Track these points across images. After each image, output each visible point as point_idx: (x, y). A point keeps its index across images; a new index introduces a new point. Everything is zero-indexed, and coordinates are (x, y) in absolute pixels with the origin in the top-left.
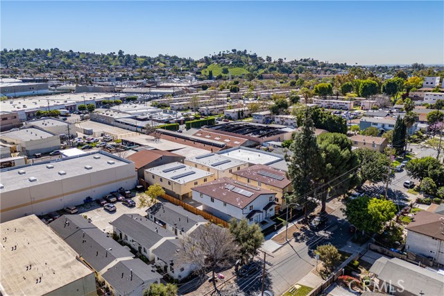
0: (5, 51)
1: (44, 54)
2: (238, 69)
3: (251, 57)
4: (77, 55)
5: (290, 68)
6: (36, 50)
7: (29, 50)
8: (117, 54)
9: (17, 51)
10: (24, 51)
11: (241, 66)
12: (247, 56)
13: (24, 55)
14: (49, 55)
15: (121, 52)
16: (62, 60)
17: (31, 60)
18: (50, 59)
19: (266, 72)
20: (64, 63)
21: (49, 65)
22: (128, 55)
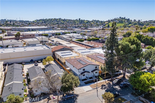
0: (46, 19)
1: (56, 20)
2: (120, 24)
3: (127, 19)
4: (66, 20)
5: (143, 24)
6: (55, 18)
7: (53, 19)
8: (78, 20)
9: (49, 19)
10: (51, 19)
11: (122, 23)
12: (125, 19)
13: (51, 20)
14: (58, 20)
15: (79, 19)
16: (61, 22)
17: (53, 22)
18: (58, 21)
19: (132, 25)
20: (62, 22)
21: (57, 23)
22: (82, 20)
